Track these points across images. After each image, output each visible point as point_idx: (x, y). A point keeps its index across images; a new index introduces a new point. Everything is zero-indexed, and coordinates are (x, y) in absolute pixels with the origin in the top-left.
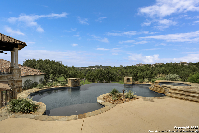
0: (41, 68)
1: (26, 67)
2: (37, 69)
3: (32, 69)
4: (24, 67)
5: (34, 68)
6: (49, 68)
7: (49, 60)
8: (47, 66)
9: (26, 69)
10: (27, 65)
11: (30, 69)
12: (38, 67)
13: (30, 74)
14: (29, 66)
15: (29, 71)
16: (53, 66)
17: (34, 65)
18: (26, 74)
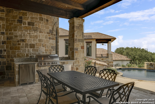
0: (128, 55)
1: (117, 54)
2: (124, 55)
3: (121, 55)
4: (115, 54)
5: (122, 54)
6: (135, 55)
7: (135, 48)
8: (133, 53)
9: (116, 55)
10: (117, 52)
11: (119, 55)
12: (125, 54)
13: (119, 59)
14: (119, 53)
15: (119, 57)
16: (139, 53)
17: (122, 52)
18: (116, 59)
